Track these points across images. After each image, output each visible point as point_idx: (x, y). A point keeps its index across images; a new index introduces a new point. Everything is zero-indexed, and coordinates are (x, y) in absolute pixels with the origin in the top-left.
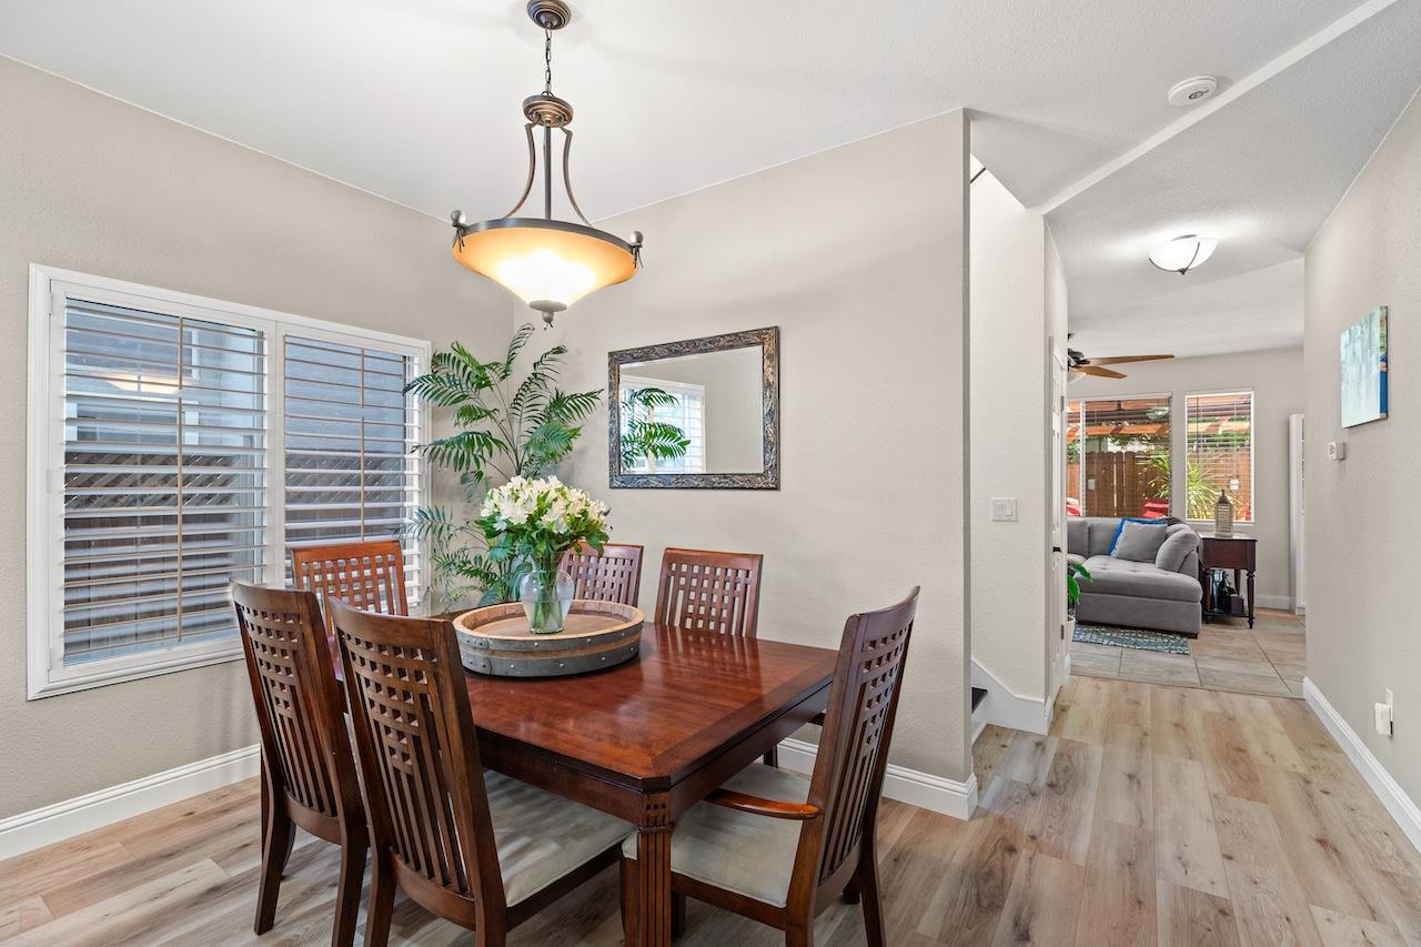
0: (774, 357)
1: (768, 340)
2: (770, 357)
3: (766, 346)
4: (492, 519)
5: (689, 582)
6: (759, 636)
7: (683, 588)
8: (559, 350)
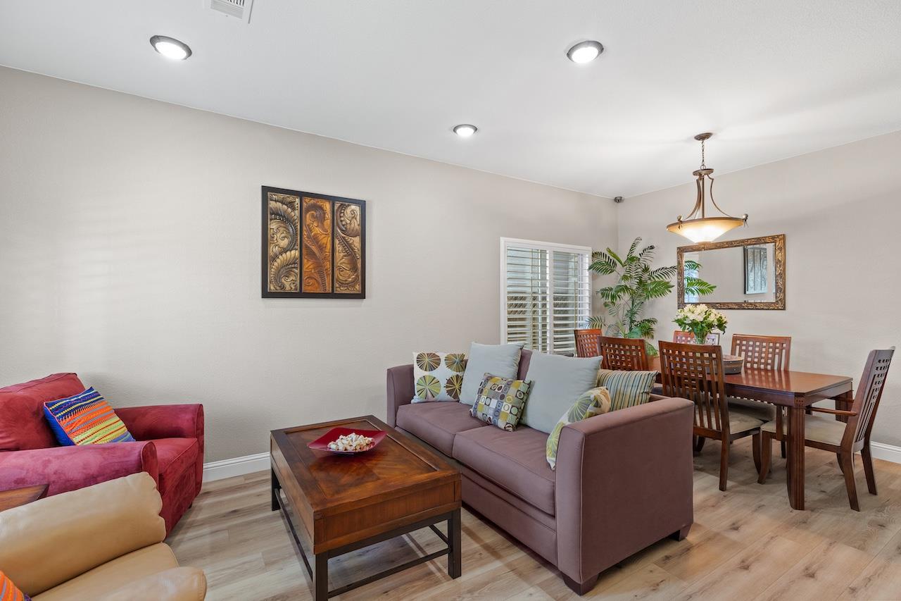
0: (783, 249)
1: (779, 241)
2: (780, 249)
3: (777, 244)
4: (685, 319)
5: (747, 348)
6: (791, 369)
7: (744, 351)
8: (652, 247)
